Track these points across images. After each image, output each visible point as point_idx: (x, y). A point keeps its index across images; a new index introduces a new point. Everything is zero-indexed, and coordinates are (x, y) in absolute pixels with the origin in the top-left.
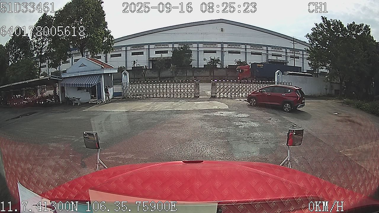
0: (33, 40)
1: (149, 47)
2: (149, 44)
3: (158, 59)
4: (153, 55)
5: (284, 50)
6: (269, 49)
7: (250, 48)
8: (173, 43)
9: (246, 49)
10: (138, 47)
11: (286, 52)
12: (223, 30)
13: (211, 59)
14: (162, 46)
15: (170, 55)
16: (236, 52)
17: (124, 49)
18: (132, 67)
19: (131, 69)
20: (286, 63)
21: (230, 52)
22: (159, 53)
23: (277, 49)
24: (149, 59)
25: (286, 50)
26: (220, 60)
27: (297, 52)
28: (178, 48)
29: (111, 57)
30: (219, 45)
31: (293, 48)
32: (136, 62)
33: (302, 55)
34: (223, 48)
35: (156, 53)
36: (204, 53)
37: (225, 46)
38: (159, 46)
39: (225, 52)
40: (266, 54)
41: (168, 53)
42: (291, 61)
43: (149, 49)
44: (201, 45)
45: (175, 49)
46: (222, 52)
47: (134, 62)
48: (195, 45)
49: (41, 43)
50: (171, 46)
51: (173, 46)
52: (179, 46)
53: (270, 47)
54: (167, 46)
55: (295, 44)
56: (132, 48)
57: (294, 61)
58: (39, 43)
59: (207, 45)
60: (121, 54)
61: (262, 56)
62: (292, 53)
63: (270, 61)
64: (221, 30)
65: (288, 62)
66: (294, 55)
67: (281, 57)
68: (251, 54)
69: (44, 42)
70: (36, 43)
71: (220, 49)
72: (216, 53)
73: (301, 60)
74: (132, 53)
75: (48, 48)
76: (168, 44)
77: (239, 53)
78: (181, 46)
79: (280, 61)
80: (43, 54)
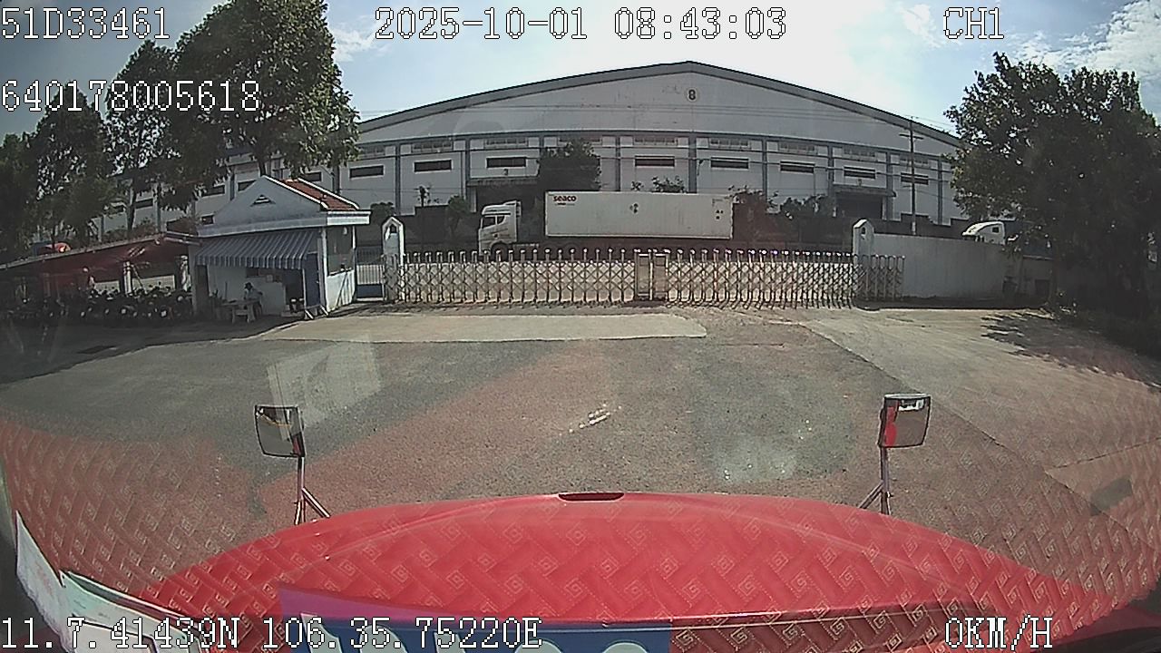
0: (114, 122)
1: (468, 145)
2: (467, 138)
3: (494, 183)
4: (481, 171)
5: (882, 157)
6: (837, 153)
7: (777, 151)
8: (542, 135)
9: (765, 153)
10: (435, 147)
11: (889, 165)
12: (696, 95)
13: (656, 183)
14: (508, 142)
15: (530, 170)
16: (735, 164)
17: (390, 151)
18: (416, 208)
19: (414, 214)
20: (887, 197)
21: (715, 163)
22: (497, 166)
23: (862, 155)
24: (467, 182)
25: (888, 159)
26: (686, 186)
27: (920, 165)
28: (555, 152)
29: (351, 177)
30: (683, 143)
31: (909, 150)
32: (427, 191)
33: (937, 173)
34: (695, 150)
35: (488, 167)
36: (636, 165)
37: (702, 143)
38: (498, 143)
39: (701, 162)
40: (827, 169)
41: (525, 165)
42: (902, 191)
43: (467, 152)
44: (626, 142)
45: (545, 152)
46: (693, 162)
47: (423, 191)
48: (609, 142)
49: (136, 131)
50: (534, 142)
51: (542, 142)
52: (559, 143)
53: (839, 149)
54: (525, 145)
55: (914, 139)
56: (415, 148)
57: (913, 190)
58: (131, 132)
59: (646, 141)
60: (382, 167)
61: (814, 176)
62: (908, 165)
63: (839, 191)
64: (688, 96)
65: (895, 196)
66: (913, 170)
67: (874, 178)
68: (782, 170)
69: (146, 128)
70: (122, 131)
71: (685, 154)
72: (673, 165)
73: (932, 188)
74: (416, 164)
75: (157, 147)
76: (526, 139)
77: (745, 165)
78: (566, 144)
79: (868, 192)
80: (142, 165)
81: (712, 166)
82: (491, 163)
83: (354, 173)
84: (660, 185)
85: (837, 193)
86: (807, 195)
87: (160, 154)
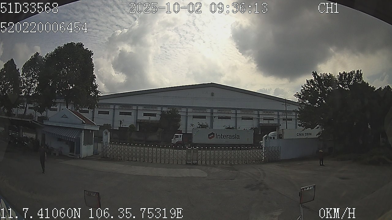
0: (24, 77)
1: (137, 108)
2: (137, 105)
3: (145, 122)
4: (141, 117)
5: (276, 113)
6: (261, 113)
7: (240, 113)
8: (162, 106)
9: (236, 114)
10: (127, 107)
11: (278, 115)
12: (214, 94)
13: (199, 124)
14: (151, 108)
15: (157, 118)
16: (226, 118)
17: (112, 107)
18: (119, 127)
19: (118, 129)
20: (278, 126)
21: (219, 118)
22: (147, 116)
23: (269, 113)
24: (136, 120)
25: (278, 113)
26: (209, 125)
27: (290, 114)
28: (166, 113)
29: (98, 114)
30: (209, 111)
31: (285, 110)
32: (122, 122)
33: (295, 116)
34: (213, 113)
35: (144, 116)
36: (193, 118)
37: (215, 111)
38: (147, 108)
39: (215, 117)
40: (257, 118)
41: (156, 116)
42: (283, 123)
43: (137, 110)
44: (190, 110)
45: (163, 112)
46: (212, 118)
47: (121, 122)
48: (184, 110)
49: (30, 83)
50: (159, 109)
51: (162, 109)
52: (168, 110)
53: (262, 111)
54: (156, 109)
55: (287, 106)
56: (120, 107)
57: (287, 123)
58: (28, 83)
59: (197, 110)
60: (109, 112)
61: (253, 121)
62: (285, 115)
63: (261, 125)
64: (211, 95)
65: (281, 126)
66: (286, 117)
67: (273, 120)
68: (242, 119)
69: (33, 82)
70: (26, 81)
71: (209, 115)
72: (205, 118)
73: (293, 122)
74: (120, 112)
75: (36, 90)
76: (157, 107)
77: (229, 118)
78: (170, 110)
79: (272, 125)
80: (30, 95)
81: (218, 119)
82: (145, 115)
83: (100, 112)
84: (200, 125)
85: (261, 126)
86: (250, 128)
87: (36, 92)
